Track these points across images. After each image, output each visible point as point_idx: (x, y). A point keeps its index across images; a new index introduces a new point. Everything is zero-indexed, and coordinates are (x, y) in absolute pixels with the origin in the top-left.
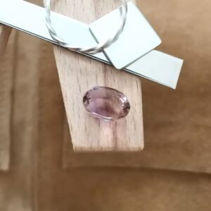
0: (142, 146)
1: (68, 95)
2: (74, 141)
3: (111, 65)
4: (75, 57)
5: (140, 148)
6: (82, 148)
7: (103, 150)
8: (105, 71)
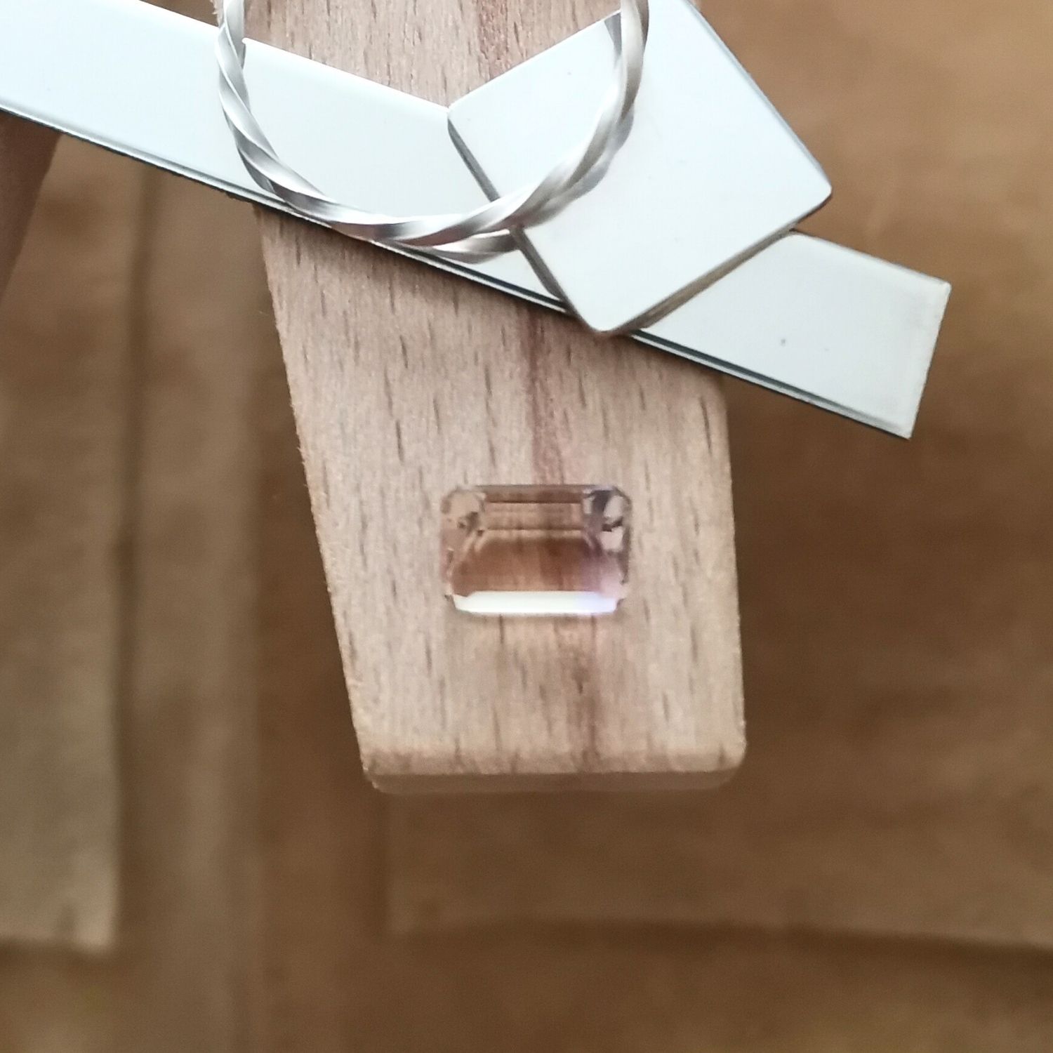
0: (735, 747)
1: (336, 478)
2: (362, 718)
3: (568, 317)
4: (375, 275)
5: (722, 758)
6: (405, 760)
7: (523, 769)
8: (533, 350)
